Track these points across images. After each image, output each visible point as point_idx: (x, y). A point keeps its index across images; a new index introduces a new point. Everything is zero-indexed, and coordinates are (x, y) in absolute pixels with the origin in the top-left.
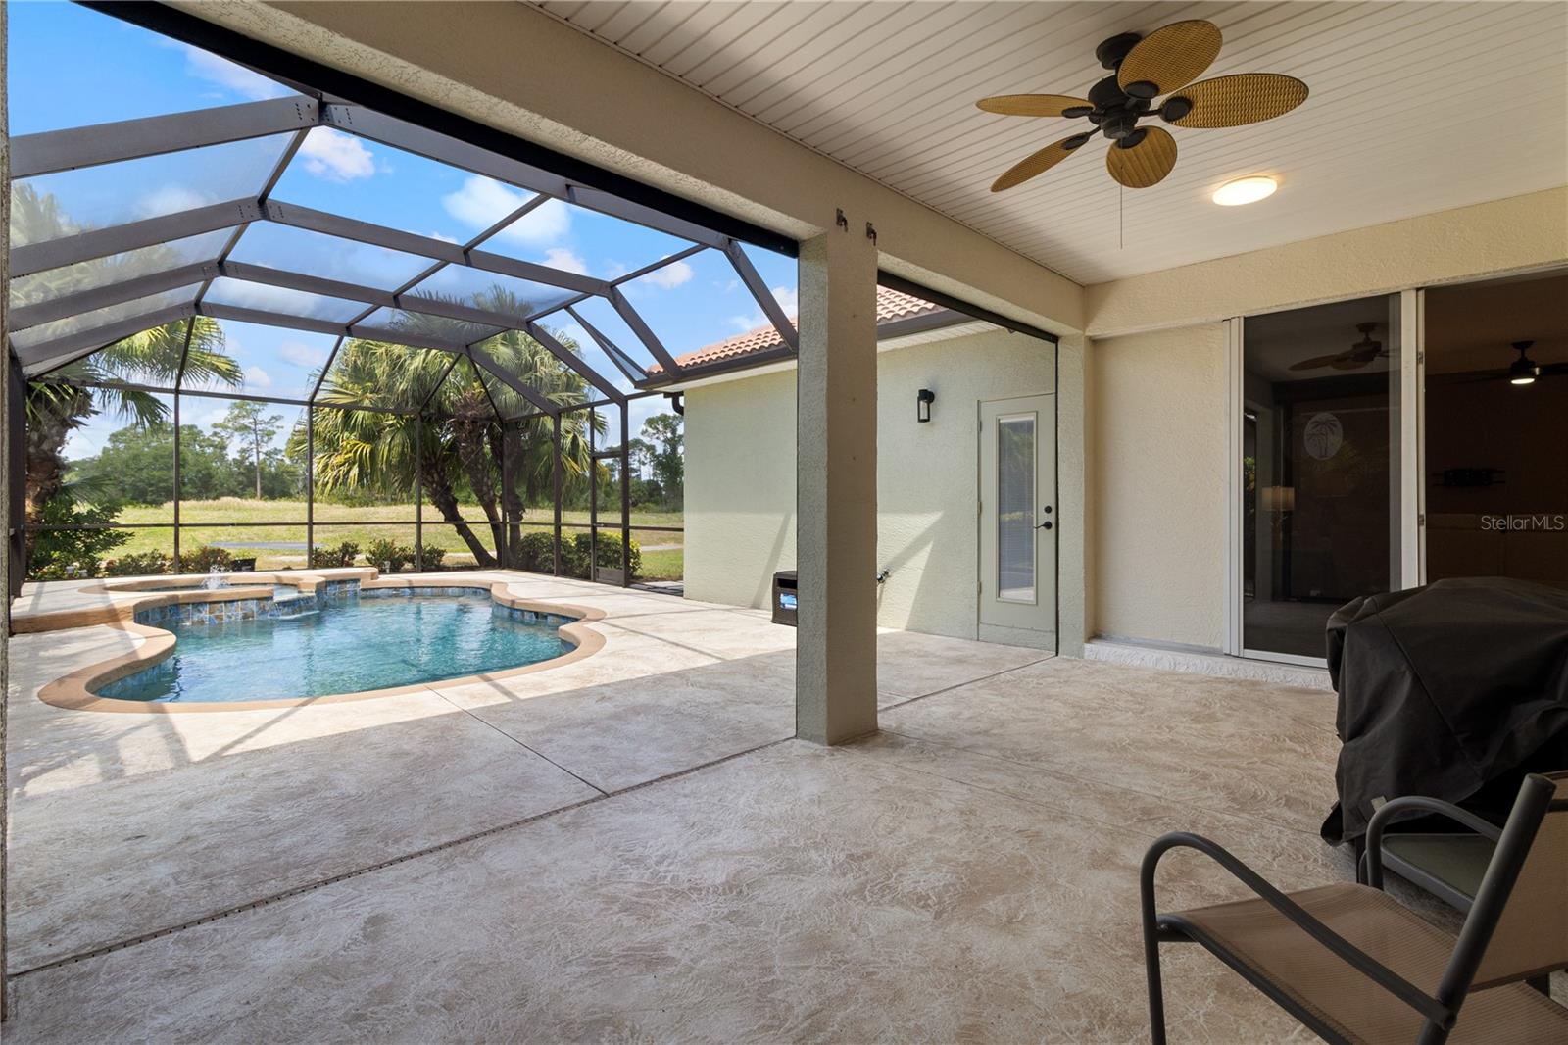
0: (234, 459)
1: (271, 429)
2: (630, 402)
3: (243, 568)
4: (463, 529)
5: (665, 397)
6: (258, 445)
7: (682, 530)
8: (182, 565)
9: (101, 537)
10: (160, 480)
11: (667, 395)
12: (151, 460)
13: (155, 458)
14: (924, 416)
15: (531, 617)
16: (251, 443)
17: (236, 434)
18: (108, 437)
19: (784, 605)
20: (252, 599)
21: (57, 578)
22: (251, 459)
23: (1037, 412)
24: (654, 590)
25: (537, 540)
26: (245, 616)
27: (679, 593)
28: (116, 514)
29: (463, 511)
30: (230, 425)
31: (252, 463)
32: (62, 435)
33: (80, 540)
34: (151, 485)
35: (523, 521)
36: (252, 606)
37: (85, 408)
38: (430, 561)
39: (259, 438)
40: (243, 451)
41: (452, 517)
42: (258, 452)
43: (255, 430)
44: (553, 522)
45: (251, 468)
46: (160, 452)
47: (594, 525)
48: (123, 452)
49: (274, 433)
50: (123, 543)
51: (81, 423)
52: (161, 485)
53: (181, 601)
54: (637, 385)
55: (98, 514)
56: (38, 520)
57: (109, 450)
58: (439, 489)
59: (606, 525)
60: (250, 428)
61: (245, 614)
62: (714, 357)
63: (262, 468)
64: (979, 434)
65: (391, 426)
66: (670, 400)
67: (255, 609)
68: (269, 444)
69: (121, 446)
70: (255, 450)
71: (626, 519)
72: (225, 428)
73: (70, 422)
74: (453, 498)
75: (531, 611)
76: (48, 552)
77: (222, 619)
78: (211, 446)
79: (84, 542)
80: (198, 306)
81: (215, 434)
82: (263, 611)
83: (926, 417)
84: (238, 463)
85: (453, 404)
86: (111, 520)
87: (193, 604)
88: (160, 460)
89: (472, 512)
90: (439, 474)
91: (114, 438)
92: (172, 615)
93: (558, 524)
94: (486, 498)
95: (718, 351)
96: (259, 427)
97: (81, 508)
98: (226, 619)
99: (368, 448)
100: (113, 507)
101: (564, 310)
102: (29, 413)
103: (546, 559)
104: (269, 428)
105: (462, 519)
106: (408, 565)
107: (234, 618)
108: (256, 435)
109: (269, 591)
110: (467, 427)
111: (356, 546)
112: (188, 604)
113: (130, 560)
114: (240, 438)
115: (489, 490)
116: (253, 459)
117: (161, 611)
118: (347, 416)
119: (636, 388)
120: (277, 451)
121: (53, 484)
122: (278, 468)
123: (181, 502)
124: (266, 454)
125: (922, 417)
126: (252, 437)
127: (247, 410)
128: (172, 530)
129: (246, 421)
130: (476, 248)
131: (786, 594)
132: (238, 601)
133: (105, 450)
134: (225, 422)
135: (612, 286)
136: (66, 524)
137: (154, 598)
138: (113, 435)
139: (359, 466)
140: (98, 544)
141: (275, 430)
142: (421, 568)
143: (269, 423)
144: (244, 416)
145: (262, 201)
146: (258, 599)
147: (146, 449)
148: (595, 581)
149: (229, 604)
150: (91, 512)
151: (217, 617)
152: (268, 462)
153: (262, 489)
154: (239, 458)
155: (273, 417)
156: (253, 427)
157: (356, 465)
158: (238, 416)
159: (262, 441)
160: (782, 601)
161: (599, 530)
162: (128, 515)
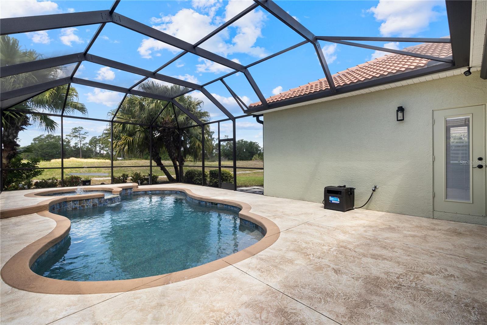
0: (73, 146)
1: (85, 136)
2: (236, 119)
3: (87, 184)
4: (163, 168)
5: (253, 117)
6: (80, 141)
7: (263, 169)
8: (64, 183)
9: (32, 172)
10: (49, 153)
11: (254, 116)
12: (46, 146)
13: (48, 146)
14: (400, 118)
15: (210, 204)
16: (78, 141)
17: (74, 138)
18: (33, 139)
19: (331, 201)
20: (96, 198)
21: (16, 189)
22: (78, 146)
23: (472, 114)
24: (242, 191)
25: (192, 172)
26: (93, 205)
27: (262, 193)
28: (38, 163)
29: (164, 162)
30: (72, 135)
31: (78, 147)
32: (17, 133)
33: (24, 174)
34: (47, 154)
35: (184, 165)
36: (96, 201)
37: (25, 122)
38: (154, 180)
39: (81, 139)
40: (76, 143)
41: (159, 164)
42: (81, 144)
43: (79, 137)
44: (202, 166)
45: (78, 149)
46: (49, 144)
47: (220, 166)
48: (38, 144)
49: (86, 138)
50: (41, 174)
51: (24, 129)
52: (50, 154)
53: (67, 200)
54: (245, 112)
55: (31, 163)
56: (7, 166)
57: (33, 143)
58: (155, 154)
59: (225, 167)
60: (78, 136)
61: (93, 204)
62: (275, 100)
63: (82, 149)
64: (433, 125)
65: (139, 131)
66: (256, 118)
67: (97, 202)
68: (84, 141)
69: (37, 142)
70: (80, 143)
71: (235, 164)
72: (70, 136)
73: (20, 128)
74: (160, 157)
75: (210, 202)
76: (12, 179)
77: (84, 207)
78: (65, 142)
79: (26, 174)
80: (71, 79)
81: (66, 138)
82: (100, 203)
83: (402, 118)
84: (74, 147)
85: (161, 123)
86: (36, 166)
87: (72, 201)
88: (49, 146)
89: (167, 163)
90: (155, 148)
91: (35, 140)
92: (64, 206)
93: (203, 167)
94: (173, 157)
95: (278, 98)
96: (81, 136)
97: (25, 161)
98: (86, 207)
99: (131, 139)
100: (36, 161)
101: (220, 80)
102: (4, 123)
103: (197, 179)
104: (84, 136)
105: (163, 165)
106: (145, 182)
107: (89, 206)
108: (80, 138)
109: (102, 195)
110: (166, 131)
111: (128, 175)
112: (70, 201)
113: (44, 181)
114: (75, 139)
115: (174, 154)
116: (79, 146)
117: (60, 205)
118: (124, 127)
119: (244, 113)
120: (86, 143)
121: (13, 152)
122: (86, 149)
123: (64, 159)
124: (83, 144)
125: (399, 119)
126: (79, 139)
127: (77, 130)
128: (60, 170)
129: (77, 134)
130: (198, 46)
131: (332, 197)
132: (90, 199)
133: (32, 143)
134: (70, 134)
135: (246, 68)
136: (19, 167)
137: (57, 199)
138: (34, 139)
139: (128, 145)
140: (31, 175)
141: (86, 136)
142: (151, 183)
143: (84, 134)
144: (76, 132)
145: (112, 12)
146: (98, 198)
147: (45, 143)
148: (220, 188)
149: (87, 201)
150: (28, 163)
151: (82, 206)
152: (84, 147)
153: (82, 155)
154: (74, 146)
155: (85, 133)
156: (79, 136)
157: (127, 145)
158: (74, 132)
159: (82, 140)
160: (330, 200)
161: (222, 169)
162: (42, 164)
